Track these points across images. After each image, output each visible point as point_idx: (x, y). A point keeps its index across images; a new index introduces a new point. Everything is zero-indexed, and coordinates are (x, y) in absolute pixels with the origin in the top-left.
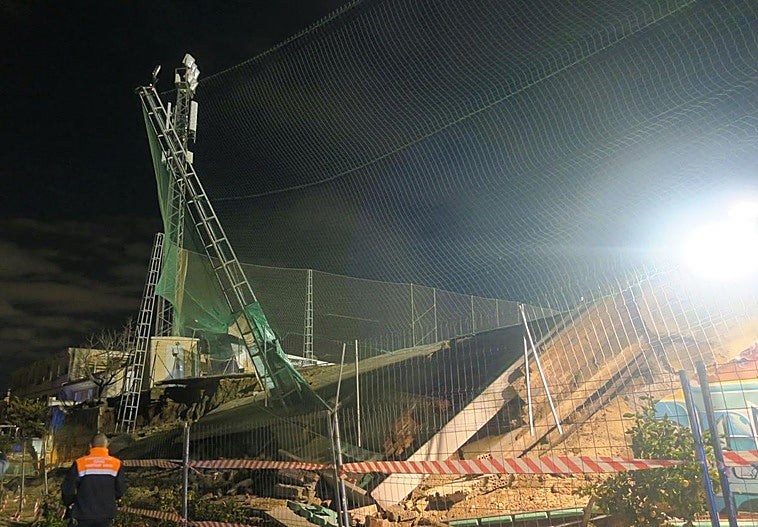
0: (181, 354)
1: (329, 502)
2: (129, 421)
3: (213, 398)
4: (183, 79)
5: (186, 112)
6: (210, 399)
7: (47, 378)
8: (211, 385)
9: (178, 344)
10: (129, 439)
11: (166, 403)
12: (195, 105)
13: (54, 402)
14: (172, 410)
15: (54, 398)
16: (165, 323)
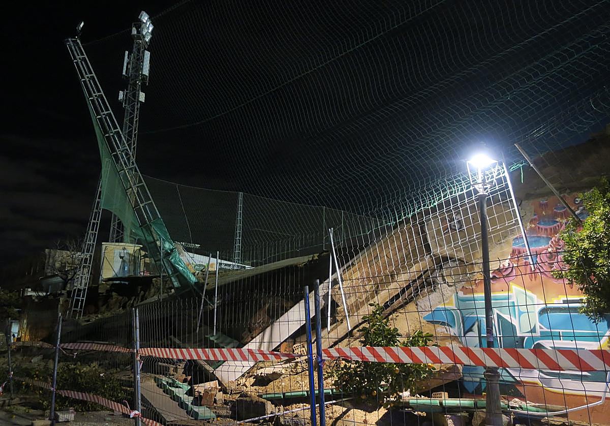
0: (127, 257)
1: (189, 378)
2: (78, 309)
3: (147, 293)
4: (138, 32)
5: (140, 60)
6: (145, 294)
7: (29, 273)
8: (146, 283)
9: (124, 249)
10: (77, 324)
11: (112, 296)
12: (147, 54)
13: (30, 293)
14: (116, 302)
15: (30, 290)
16: (118, 232)
